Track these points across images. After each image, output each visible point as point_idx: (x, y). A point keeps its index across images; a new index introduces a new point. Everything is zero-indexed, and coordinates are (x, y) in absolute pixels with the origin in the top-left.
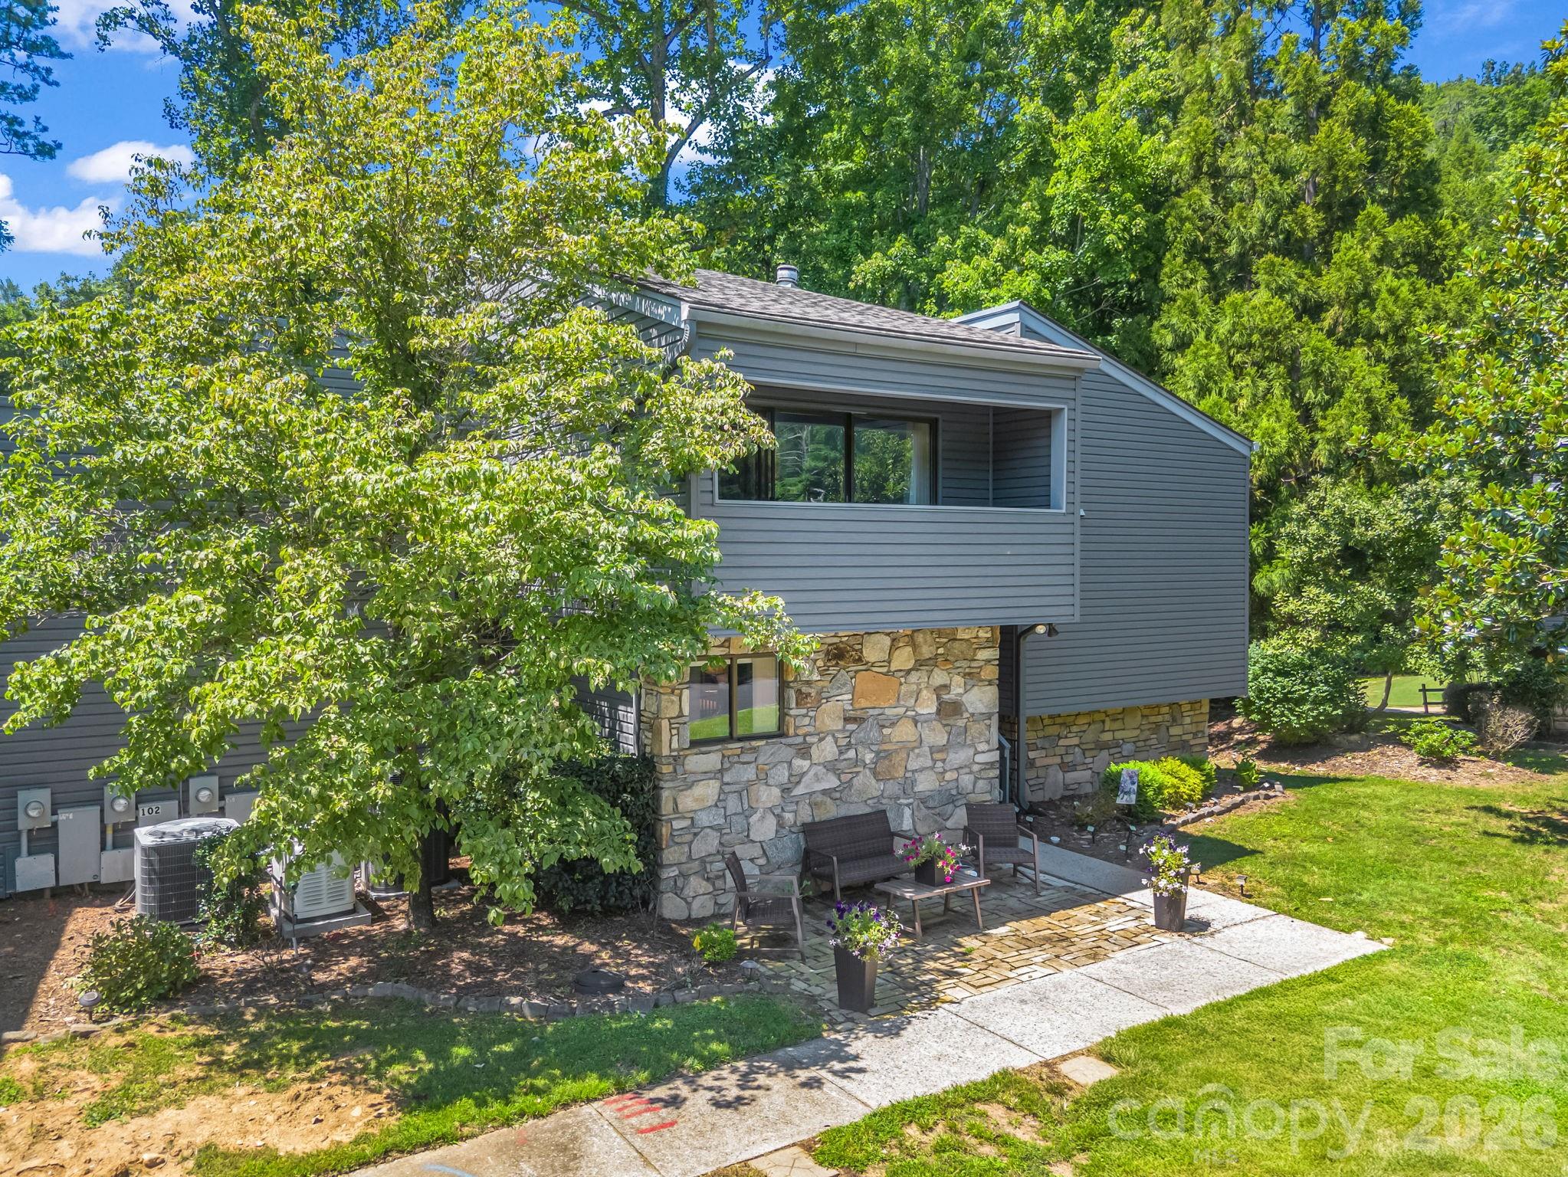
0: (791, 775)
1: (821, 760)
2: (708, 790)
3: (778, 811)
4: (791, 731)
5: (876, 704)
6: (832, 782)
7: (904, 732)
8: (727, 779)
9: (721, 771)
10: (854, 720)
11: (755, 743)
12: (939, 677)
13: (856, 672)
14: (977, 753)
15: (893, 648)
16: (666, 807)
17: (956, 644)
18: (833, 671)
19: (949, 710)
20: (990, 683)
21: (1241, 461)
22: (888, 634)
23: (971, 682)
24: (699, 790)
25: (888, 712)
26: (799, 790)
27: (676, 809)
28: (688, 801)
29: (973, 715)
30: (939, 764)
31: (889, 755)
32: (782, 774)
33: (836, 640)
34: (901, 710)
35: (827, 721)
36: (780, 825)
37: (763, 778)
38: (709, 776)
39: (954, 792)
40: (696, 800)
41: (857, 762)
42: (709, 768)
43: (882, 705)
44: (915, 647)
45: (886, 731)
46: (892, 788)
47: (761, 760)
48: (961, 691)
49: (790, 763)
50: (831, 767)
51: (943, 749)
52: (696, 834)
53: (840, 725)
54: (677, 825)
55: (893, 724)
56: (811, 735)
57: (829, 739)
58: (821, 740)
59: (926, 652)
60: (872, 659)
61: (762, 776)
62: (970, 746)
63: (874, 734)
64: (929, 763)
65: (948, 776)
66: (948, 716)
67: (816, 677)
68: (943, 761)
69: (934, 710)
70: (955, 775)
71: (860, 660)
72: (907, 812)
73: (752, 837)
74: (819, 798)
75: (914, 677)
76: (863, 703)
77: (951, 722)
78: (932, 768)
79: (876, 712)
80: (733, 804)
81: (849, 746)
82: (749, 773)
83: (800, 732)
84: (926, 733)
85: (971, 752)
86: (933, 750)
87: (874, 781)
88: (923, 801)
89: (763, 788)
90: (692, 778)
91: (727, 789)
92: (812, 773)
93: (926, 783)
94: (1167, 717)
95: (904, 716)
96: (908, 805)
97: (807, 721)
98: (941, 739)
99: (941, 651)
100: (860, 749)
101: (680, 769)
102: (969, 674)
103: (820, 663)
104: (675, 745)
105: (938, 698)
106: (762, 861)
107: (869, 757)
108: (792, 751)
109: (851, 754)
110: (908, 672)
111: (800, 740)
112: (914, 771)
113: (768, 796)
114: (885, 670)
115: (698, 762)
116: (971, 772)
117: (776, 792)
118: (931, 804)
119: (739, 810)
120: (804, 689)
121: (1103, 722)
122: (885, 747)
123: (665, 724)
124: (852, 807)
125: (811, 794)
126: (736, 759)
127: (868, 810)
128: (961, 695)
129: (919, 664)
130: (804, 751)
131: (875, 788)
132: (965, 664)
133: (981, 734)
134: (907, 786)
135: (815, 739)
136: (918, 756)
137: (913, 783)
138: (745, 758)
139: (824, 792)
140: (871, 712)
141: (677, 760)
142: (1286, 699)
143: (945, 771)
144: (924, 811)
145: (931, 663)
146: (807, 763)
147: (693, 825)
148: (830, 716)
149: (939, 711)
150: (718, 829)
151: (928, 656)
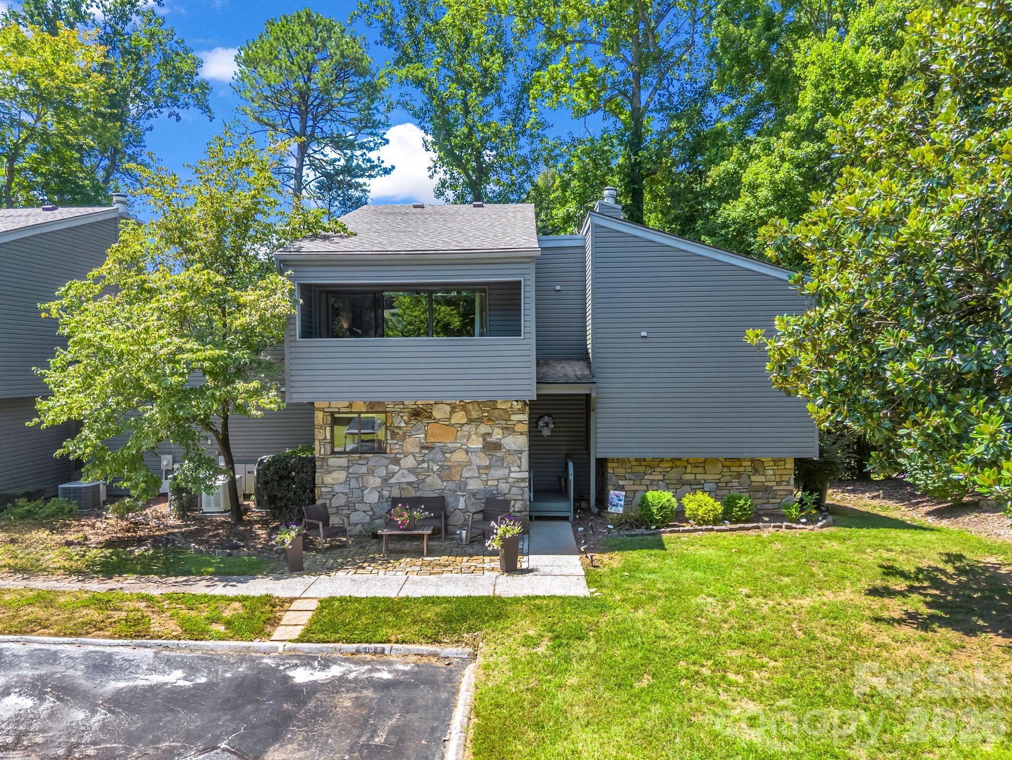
0: (387, 473)
1: (406, 467)
2: (341, 476)
3: (380, 489)
4: (388, 451)
5: (441, 440)
6: (412, 478)
7: (459, 457)
8: (351, 471)
9: (348, 467)
10: (427, 448)
11: (366, 455)
12: (484, 429)
13: (428, 423)
14: (510, 472)
15: (452, 412)
16: (318, 481)
17: (496, 411)
18: (413, 422)
19: (491, 447)
20: (521, 433)
22: (449, 404)
23: (506, 432)
24: (335, 475)
25: (448, 445)
26: (393, 481)
27: (323, 483)
28: (328, 479)
29: (508, 451)
30: (484, 476)
31: (449, 467)
32: (382, 472)
33: (415, 406)
34: (459, 445)
35: (409, 448)
36: (381, 496)
37: (371, 472)
38: (340, 468)
39: (495, 492)
40: (333, 479)
41: (429, 469)
42: (341, 465)
43: (445, 441)
44: (467, 412)
45: (447, 455)
46: (451, 485)
47: (370, 464)
48: (500, 437)
49: (387, 467)
50: (411, 471)
51: (488, 467)
52: (334, 496)
53: (418, 450)
54: (324, 490)
55: (451, 452)
56: (399, 453)
57: (411, 456)
58: (405, 456)
59: (475, 414)
60: (439, 417)
61: (370, 471)
62: (506, 468)
63: (439, 456)
64: (477, 474)
65: (490, 483)
66: (489, 450)
67: (403, 425)
68: (487, 474)
69: (481, 446)
70: (496, 483)
71: (430, 417)
72: (462, 500)
73: (365, 500)
74: (405, 486)
75: (466, 428)
76: (432, 439)
77: (492, 453)
78: (479, 477)
79: (441, 445)
80: (354, 484)
81: (423, 461)
82: (364, 469)
83: (393, 451)
84: (474, 458)
85: (507, 471)
86: (479, 468)
87: (439, 481)
88: (473, 495)
89: (371, 477)
90: (331, 469)
91: (351, 476)
92: (400, 473)
93: (474, 485)
94: (749, 469)
95: (461, 448)
96: (463, 496)
97: (397, 446)
98: (486, 462)
99: (486, 414)
100: (431, 463)
101: (325, 464)
102: (506, 428)
103: (405, 418)
104: (322, 452)
105: (484, 440)
106: (371, 513)
107: (436, 468)
108: (387, 461)
109: (425, 465)
110: (463, 425)
111: (393, 456)
112: (467, 478)
113: (374, 481)
114: (447, 423)
115: (333, 461)
116: (507, 482)
117: (379, 480)
118: (479, 497)
119: (357, 487)
120: (396, 431)
121: (686, 467)
122: (446, 463)
123: (317, 442)
124: (425, 493)
125: (399, 483)
126: (356, 462)
127: (435, 495)
128: (500, 439)
129: (470, 421)
130: (397, 462)
131: (439, 484)
132: (503, 422)
133: (514, 461)
134: (462, 486)
135: (402, 456)
136: (469, 470)
137: (466, 484)
138: (360, 462)
139: (408, 483)
140: (437, 445)
141: (324, 459)
143: (488, 480)
144: (473, 500)
145: (480, 420)
146: (397, 468)
147: (332, 491)
148: (411, 445)
149: (484, 447)
150: (345, 494)
151: (475, 416)
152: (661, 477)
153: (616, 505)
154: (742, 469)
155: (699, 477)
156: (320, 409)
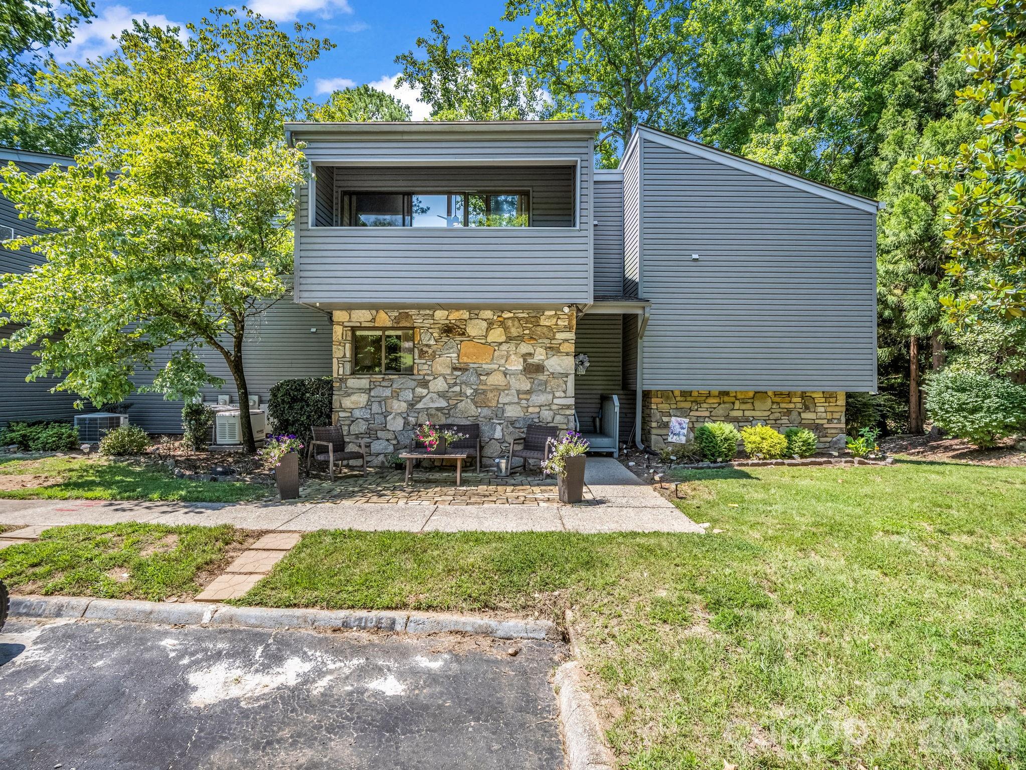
0: (414, 397)
1: (436, 390)
2: (361, 399)
3: (405, 415)
4: (415, 372)
5: (475, 361)
6: (443, 403)
7: (496, 379)
8: (372, 394)
9: (370, 390)
10: (460, 369)
11: (391, 377)
12: (525, 348)
13: (461, 341)
14: (554, 397)
15: (488, 329)
16: (336, 404)
17: (539, 328)
18: (445, 339)
19: (533, 369)
20: (567, 354)
21: (869, 217)
22: (485, 320)
23: (550, 353)
24: (354, 398)
25: (484, 366)
26: (420, 406)
27: (341, 407)
28: (347, 402)
29: (553, 374)
30: (524, 402)
31: (484, 392)
32: (409, 396)
33: (447, 322)
34: (496, 367)
35: (439, 368)
36: (406, 423)
37: (396, 395)
38: (361, 390)
39: (537, 420)
40: (353, 403)
41: (461, 393)
42: (362, 387)
43: (480, 362)
44: (506, 329)
45: (482, 377)
46: (486, 412)
47: (395, 386)
48: (543, 357)
49: (413, 390)
50: (442, 395)
51: (529, 392)
52: (353, 421)
53: (449, 371)
54: (342, 414)
55: (488, 374)
56: (428, 375)
57: (441, 378)
58: (435, 378)
59: (514, 332)
60: (474, 335)
61: (395, 394)
62: (549, 393)
63: (473, 379)
64: (516, 400)
65: (530, 410)
66: (530, 372)
67: (432, 342)
68: (528, 400)
69: (521, 368)
70: (537, 410)
71: (463, 334)
72: (499, 428)
73: (388, 427)
74: (433, 412)
75: (504, 347)
76: (465, 360)
77: (534, 376)
78: (518, 403)
79: (475, 366)
80: (375, 408)
81: (455, 384)
82: (388, 392)
83: (421, 373)
84: (513, 381)
85: (551, 396)
86: (519, 392)
87: (473, 407)
88: (512, 423)
89: (395, 401)
90: (350, 391)
91: (373, 399)
92: (428, 396)
93: (512, 412)
94: (799, 405)
95: (498, 370)
96: (500, 424)
97: (426, 367)
98: (526, 386)
99: (527, 332)
100: (463, 386)
101: (343, 385)
102: (550, 348)
103: (435, 335)
104: (341, 372)
105: (525, 361)
106: (395, 442)
107: (469, 392)
108: (415, 383)
109: (457, 389)
110: (501, 344)
111: (422, 377)
112: (504, 404)
113: (399, 406)
114: (483, 341)
115: (353, 383)
116: (550, 409)
117: (404, 405)
118: (517, 425)
119: (380, 412)
120: (425, 349)
121: (733, 403)
122: (481, 387)
123: (335, 360)
124: (456, 420)
125: (427, 409)
126: (378, 384)
127: (468, 423)
128: (543, 360)
129: (509, 339)
130: (425, 384)
131: (473, 410)
132: (547, 341)
133: (558, 386)
134: (499, 412)
135: (431, 378)
136: (507, 394)
137: (503, 411)
138: (384, 384)
139: (438, 409)
140: (472, 365)
141: (342, 380)
142: (960, 409)
143: (528, 407)
144: (511, 429)
145: (520, 338)
146: (425, 391)
147: (352, 416)
148: (442, 365)
149: (525, 369)
150: (366, 420)
151: (515, 334)
152: (707, 414)
153: (678, 434)
154: (792, 406)
155: (747, 413)
156: (338, 323)
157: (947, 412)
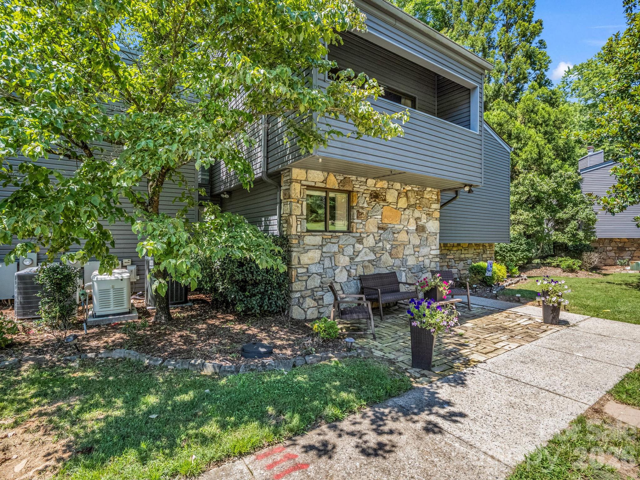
0: (354, 251)
1: (368, 246)
2: (315, 255)
3: (348, 268)
4: (355, 230)
5: (391, 222)
6: (372, 257)
7: (402, 237)
8: (324, 250)
9: (322, 246)
10: (382, 229)
11: (337, 234)
12: (417, 214)
13: (383, 206)
14: (431, 250)
15: (399, 197)
16: (295, 261)
17: (424, 200)
18: (373, 203)
19: (420, 229)
20: (436, 219)
21: (507, 154)
22: (397, 190)
23: (428, 218)
24: (311, 254)
25: (397, 226)
26: (358, 259)
27: (299, 263)
28: (305, 259)
29: (430, 232)
30: (417, 253)
31: (396, 247)
32: (349, 251)
33: (375, 189)
34: (402, 227)
35: (371, 227)
36: (349, 276)
37: (341, 251)
38: (316, 247)
39: (422, 267)
40: (309, 259)
41: (383, 248)
42: (316, 243)
43: (394, 223)
44: (408, 198)
45: (396, 235)
46: (398, 262)
47: (340, 242)
48: (425, 221)
49: (354, 246)
50: (372, 250)
51: (418, 246)
52: (309, 277)
53: (376, 230)
54: (300, 271)
55: (398, 233)
56: (363, 233)
57: (371, 236)
58: (368, 236)
59: (412, 201)
60: (390, 201)
61: (341, 250)
62: (429, 246)
63: (391, 236)
64: (413, 252)
65: (420, 259)
66: (420, 232)
67: (365, 205)
68: (418, 252)
69: (415, 228)
70: (423, 259)
71: (385, 200)
72: (404, 274)
73: (336, 280)
74: (367, 264)
75: (407, 212)
76: (386, 221)
77: (421, 234)
78: (414, 255)
79: (391, 226)
80: (327, 263)
81: (380, 240)
82: (335, 248)
83: (358, 231)
84: (412, 238)
85: (429, 249)
86: (414, 246)
87: (390, 258)
88: (410, 270)
89: (342, 256)
90: (308, 248)
91: (324, 255)
92: (363, 251)
93: (411, 261)
94: (482, 251)
95: (403, 229)
96: (404, 271)
97: (361, 226)
98: (417, 242)
99: (418, 202)
100: (385, 242)
101: (301, 241)
102: (429, 214)
103: (367, 199)
104: (299, 230)
105: (417, 223)
106: (340, 292)
107: (388, 247)
108: (355, 240)
109: (381, 244)
110: (405, 209)
111: (358, 235)
112: (406, 255)
113: (344, 260)
114: (395, 207)
115: (309, 240)
116: (429, 258)
117: (347, 259)
118: (413, 271)
119: (330, 266)
120: (360, 210)
122: (394, 243)
123: (294, 219)
124: (381, 269)
125: (363, 261)
126: (329, 240)
127: (388, 272)
128: (425, 223)
129: (409, 206)
130: (360, 241)
131: (391, 262)
132: (427, 209)
133: (433, 241)
134: (404, 261)
135: (365, 235)
136: (408, 248)
137: (406, 261)
138: (333, 240)
139: (369, 261)
140: (390, 226)
141: (300, 237)
142: (511, 250)
143: (419, 257)
144: (411, 274)
145: (414, 207)
146: (361, 246)
147: (308, 271)
148: (372, 225)
149: (417, 230)
150: (320, 275)
151: (413, 203)
154: (480, 251)
156: (297, 181)
157: (504, 251)
